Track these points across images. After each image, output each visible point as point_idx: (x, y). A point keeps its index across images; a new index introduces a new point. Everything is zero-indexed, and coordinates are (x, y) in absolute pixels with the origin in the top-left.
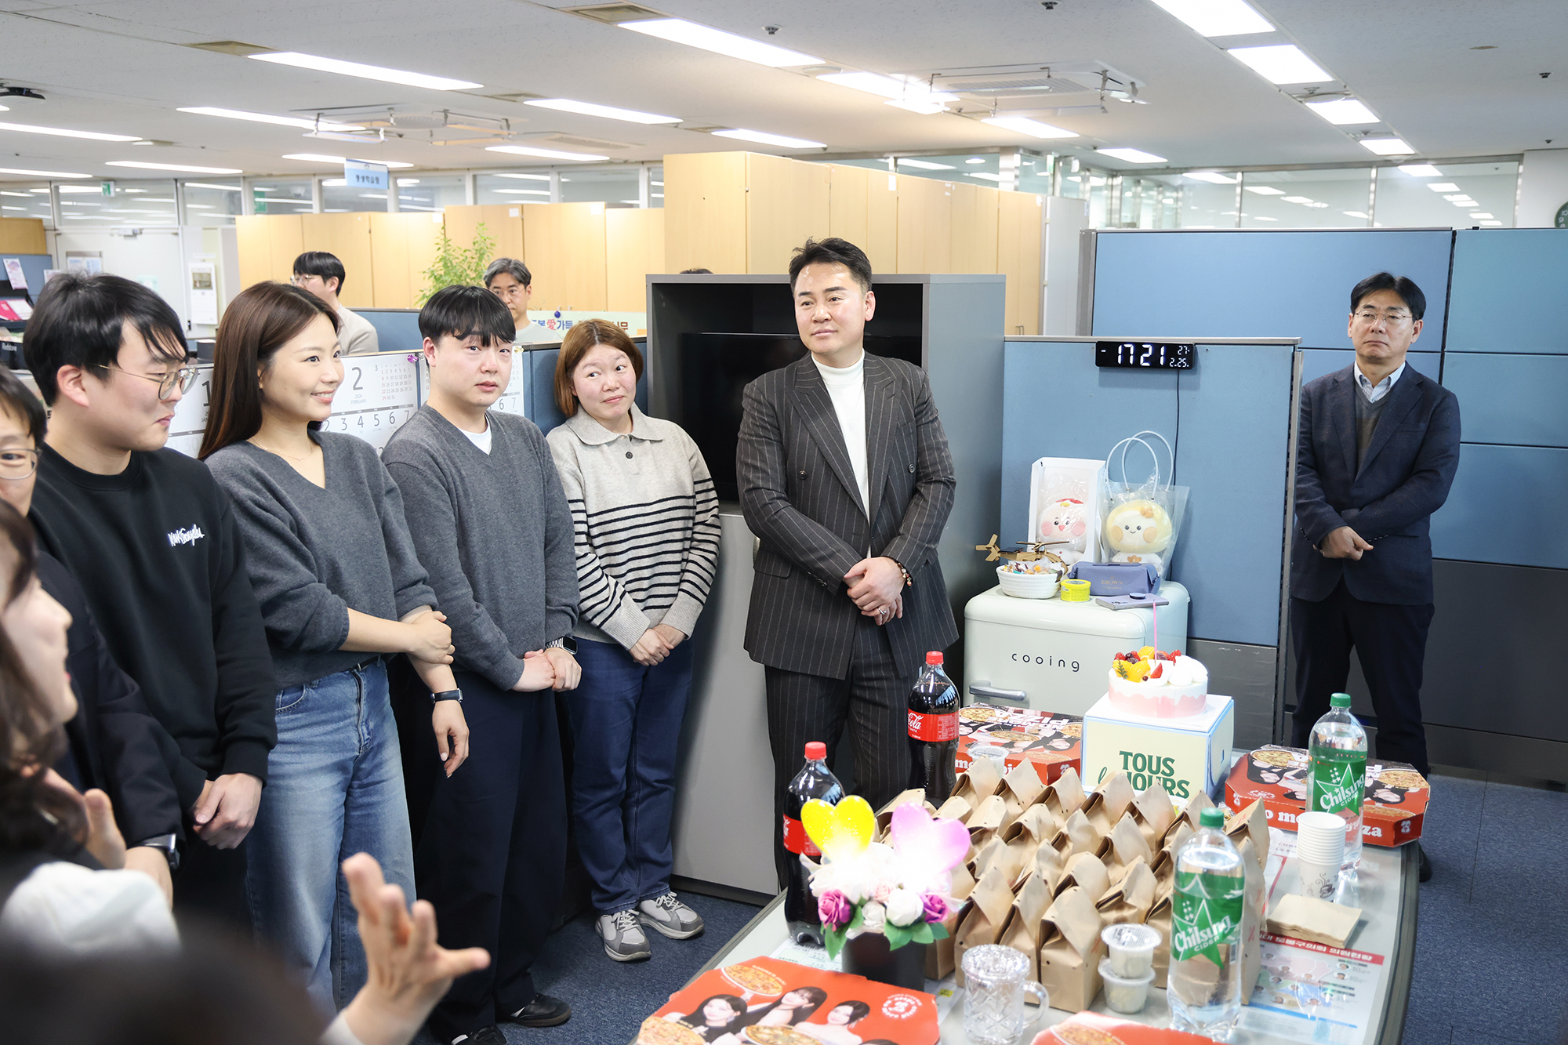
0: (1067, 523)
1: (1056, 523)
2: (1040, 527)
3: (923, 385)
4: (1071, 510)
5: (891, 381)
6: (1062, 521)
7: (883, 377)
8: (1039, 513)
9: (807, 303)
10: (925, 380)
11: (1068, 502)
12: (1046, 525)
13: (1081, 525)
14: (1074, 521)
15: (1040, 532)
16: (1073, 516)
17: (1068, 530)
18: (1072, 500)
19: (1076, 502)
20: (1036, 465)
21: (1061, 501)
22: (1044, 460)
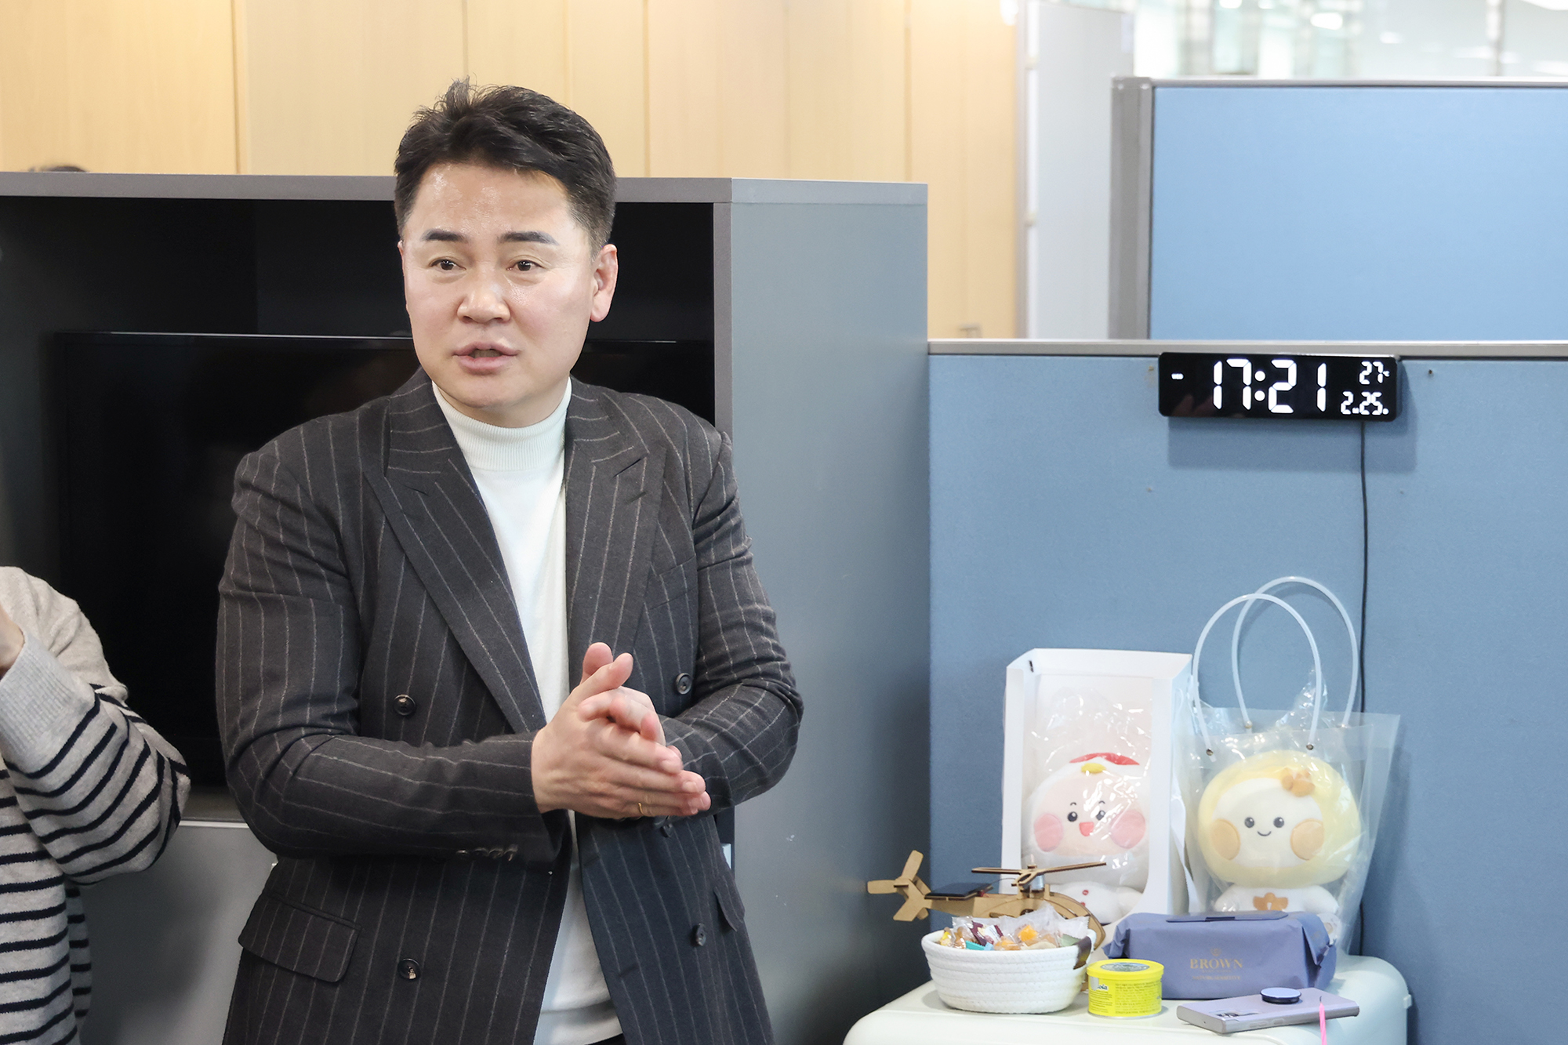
0: (1099, 817)
1: (1072, 818)
2: (1032, 829)
3: (716, 467)
4: (1108, 782)
5: (635, 456)
6: (1088, 809)
7: (615, 446)
8: (1028, 792)
9: (446, 265)
10: (722, 456)
11: (1101, 761)
12: (1046, 822)
13: (1135, 819)
14: (1116, 810)
15: (1033, 841)
16: (1112, 797)
17: (1103, 833)
18: (1111, 758)
19: (1120, 761)
20: (1016, 669)
21: (1082, 759)
22: (1038, 655)
